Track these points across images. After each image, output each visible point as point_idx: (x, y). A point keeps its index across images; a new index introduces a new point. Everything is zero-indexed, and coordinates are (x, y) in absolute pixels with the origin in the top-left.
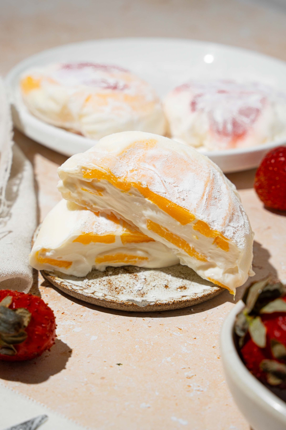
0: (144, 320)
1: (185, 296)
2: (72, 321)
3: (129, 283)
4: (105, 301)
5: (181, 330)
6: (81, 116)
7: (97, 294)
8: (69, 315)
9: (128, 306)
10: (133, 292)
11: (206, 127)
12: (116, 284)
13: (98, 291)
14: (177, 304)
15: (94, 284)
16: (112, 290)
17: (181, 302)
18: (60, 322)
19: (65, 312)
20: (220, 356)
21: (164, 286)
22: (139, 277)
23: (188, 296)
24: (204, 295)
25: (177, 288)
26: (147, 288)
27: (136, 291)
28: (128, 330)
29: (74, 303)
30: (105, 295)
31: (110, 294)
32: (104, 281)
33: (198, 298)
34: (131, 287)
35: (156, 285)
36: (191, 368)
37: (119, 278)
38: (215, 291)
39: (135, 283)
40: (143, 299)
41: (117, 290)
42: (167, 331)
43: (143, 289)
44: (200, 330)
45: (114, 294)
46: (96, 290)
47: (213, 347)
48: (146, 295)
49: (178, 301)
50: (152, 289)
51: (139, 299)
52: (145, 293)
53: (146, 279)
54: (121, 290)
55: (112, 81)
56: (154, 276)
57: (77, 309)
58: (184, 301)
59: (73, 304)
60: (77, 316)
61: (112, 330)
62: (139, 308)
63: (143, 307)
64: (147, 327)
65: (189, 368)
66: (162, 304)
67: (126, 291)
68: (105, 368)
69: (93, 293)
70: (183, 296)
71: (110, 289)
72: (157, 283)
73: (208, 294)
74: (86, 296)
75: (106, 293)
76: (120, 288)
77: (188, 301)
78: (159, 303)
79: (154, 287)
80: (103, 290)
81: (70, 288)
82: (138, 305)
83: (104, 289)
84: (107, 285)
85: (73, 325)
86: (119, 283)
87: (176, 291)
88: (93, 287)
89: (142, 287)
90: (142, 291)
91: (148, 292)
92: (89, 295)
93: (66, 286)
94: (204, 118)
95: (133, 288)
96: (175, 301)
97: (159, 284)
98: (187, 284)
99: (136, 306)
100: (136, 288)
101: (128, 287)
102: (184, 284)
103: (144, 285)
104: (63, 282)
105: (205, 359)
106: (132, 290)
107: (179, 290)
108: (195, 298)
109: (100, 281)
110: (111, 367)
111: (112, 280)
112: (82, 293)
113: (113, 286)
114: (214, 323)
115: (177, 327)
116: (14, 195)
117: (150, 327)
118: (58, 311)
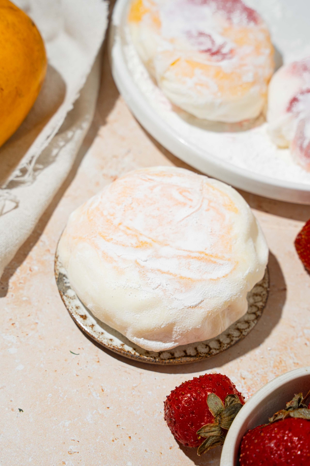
2: (15, 337)
5: (103, 391)
6: (163, 78)
8: (17, 329)
18: (4, 334)
19: (17, 323)
20: (115, 439)
28: (56, 371)
36: (80, 442)
42: (89, 387)
44: (120, 399)
47: (117, 426)
57: (29, 325)
60: (23, 334)
64: (75, 375)
65: (78, 442)
68: (7, 409)
85: (13, 343)
105: (99, 437)
110: (13, 410)
114: (139, 396)
115: (102, 387)
116: (51, 159)
117: (77, 375)
118: (11, 319)
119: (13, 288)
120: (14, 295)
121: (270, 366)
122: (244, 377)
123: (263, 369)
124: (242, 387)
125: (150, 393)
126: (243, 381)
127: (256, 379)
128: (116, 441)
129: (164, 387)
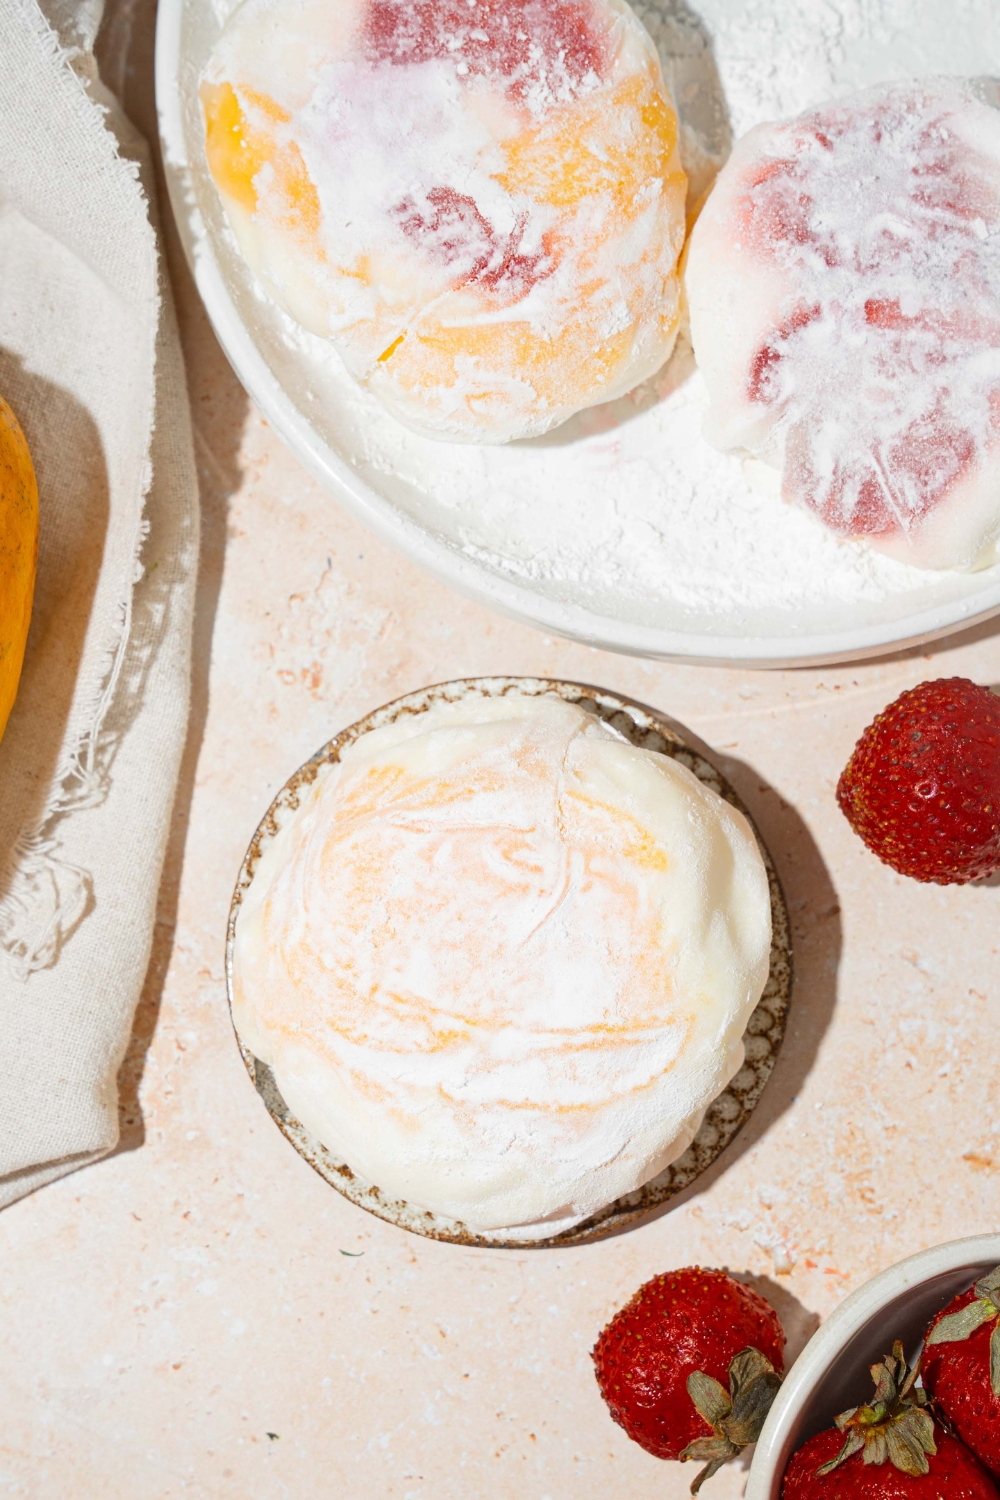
2: (202, 1250)
5: (444, 1336)
8: (199, 1227)
18: (174, 1249)
19: (193, 1210)
20: (502, 1449)
28: (322, 1314)
36: (425, 1477)
42: (411, 1336)
44: (488, 1344)
47: (498, 1415)
64: (368, 1312)
65: (421, 1478)
68: (241, 1441)
85: (201, 1267)
105: (464, 1454)
110: (254, 1440)
114: (530, 1325)
115: (438, 1325)
116: (130, 703)
117: (375, 1312)
118: (176, 1204)
119: (155, 1112)
120: (163, 1134)
121: (828, 1153)
122: (767, 1202)
123: (811, 1166)
124: (769, 1231)
125: (553, 1309)
126: (767, 1214)
127: (798, 1200)
128: (503, 1455)
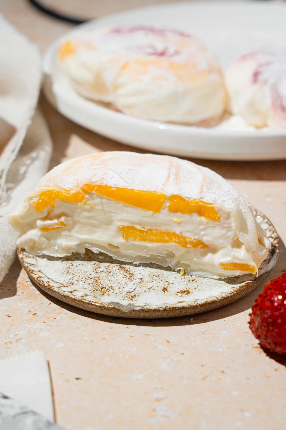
0: (128, 328)
1: (182, 302)
2: (41, 324)
3: (120, 283)
4: (82, 302)
5: (169, 342)
6: (116, 87)
7: (76, 293)
8: (40, 317)
9: (109, 309)
10: (121, 294)
11: (268, 102)
12: (104, 283)
13: (79, 290)
14: (170, 310)
15: (78, 282)
16: (97, 290)
17: (175, 309)
18: (27, 324)
19: (38, 313)
21: (163, 288)
22: (135, 276)
23: (186, 302)
24: (206, 302)
25: (178, 293)
26: (140, 289)
27: (126, 293)
28: (104, 339)
29: (52, 303)
30: (86, 295)
31: (93, 294)
32: (91, 278)
33: (198, 304)
34: (121, 287)
35: (153, 287)
36: (164, 388)
37: (110, 276)
38: (222, 297)
39: (128, 283)
40: (131, 302)
41: (103, 290)
42: (151, 343)
43: (135, 291)
44: (193, 344)
45: (97, 295)
46: (77, 289)
47: (202, 366)
48: (137, 298)
49: (171, 308)
50: (146, 291)
51: (125, 303)
52: (137, 296)
53: (143, 280)
54: (108, 290)
55: (160, 46)
56: (153, 277)
57: (53, 311)
58: (178, 308)
59: (50, 304)
60: (49, 319)
61: (85, 338)
62: (122, 312)
63: (127, 311)
64: (128, 337)
65: (162, 388)
66: (150, 310)
67: (113, 292)
69: (71, 292)
70: (179, 302)
71: (95, 289)
72: (155, 285)
73: (212, 301)
74: (62, 295)
75: (88, 293)
76: (107, 288)
77: (184, 308)
78: (146, 308)
79: (149, 289)
80: (86, 289)
81: (46, 284)
82: (121, 308)
83: (88, 288)
84: (93, 283)
85: (41, 329)
86: (108, 282)
87: (176, 295)
88: (76, 284)
89: (134, 288)
90: (133, 294)
91: (141, 294)
92: (66, 293)
93: (43, 281)
94: (267, 91)
95: (123, 289)
96: (167, 306)
97: (156, 286)
98: (192, 288)
99: (118, 310)
100: (126, 289)
101: (118, 287)
102: (188, 288)
103: (138, 287)
104: (40, 277)
105: (186, 379)
106: (121, 291)
107: (179, 294)
108: (194, 304)
109: (86, 279)
110: (68, 381)
111: (101, 279)
112: (58, 291)
113: (100, 285)
114: (214, 337)
115: (165, 339)
116: (20, 177)
117: (131, 337)
118: (29, 311)
119: (21, 287)
120: (25, 292)
125: (225, 332)
128: (207, 378)
129: (239, 324)
